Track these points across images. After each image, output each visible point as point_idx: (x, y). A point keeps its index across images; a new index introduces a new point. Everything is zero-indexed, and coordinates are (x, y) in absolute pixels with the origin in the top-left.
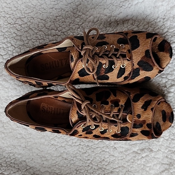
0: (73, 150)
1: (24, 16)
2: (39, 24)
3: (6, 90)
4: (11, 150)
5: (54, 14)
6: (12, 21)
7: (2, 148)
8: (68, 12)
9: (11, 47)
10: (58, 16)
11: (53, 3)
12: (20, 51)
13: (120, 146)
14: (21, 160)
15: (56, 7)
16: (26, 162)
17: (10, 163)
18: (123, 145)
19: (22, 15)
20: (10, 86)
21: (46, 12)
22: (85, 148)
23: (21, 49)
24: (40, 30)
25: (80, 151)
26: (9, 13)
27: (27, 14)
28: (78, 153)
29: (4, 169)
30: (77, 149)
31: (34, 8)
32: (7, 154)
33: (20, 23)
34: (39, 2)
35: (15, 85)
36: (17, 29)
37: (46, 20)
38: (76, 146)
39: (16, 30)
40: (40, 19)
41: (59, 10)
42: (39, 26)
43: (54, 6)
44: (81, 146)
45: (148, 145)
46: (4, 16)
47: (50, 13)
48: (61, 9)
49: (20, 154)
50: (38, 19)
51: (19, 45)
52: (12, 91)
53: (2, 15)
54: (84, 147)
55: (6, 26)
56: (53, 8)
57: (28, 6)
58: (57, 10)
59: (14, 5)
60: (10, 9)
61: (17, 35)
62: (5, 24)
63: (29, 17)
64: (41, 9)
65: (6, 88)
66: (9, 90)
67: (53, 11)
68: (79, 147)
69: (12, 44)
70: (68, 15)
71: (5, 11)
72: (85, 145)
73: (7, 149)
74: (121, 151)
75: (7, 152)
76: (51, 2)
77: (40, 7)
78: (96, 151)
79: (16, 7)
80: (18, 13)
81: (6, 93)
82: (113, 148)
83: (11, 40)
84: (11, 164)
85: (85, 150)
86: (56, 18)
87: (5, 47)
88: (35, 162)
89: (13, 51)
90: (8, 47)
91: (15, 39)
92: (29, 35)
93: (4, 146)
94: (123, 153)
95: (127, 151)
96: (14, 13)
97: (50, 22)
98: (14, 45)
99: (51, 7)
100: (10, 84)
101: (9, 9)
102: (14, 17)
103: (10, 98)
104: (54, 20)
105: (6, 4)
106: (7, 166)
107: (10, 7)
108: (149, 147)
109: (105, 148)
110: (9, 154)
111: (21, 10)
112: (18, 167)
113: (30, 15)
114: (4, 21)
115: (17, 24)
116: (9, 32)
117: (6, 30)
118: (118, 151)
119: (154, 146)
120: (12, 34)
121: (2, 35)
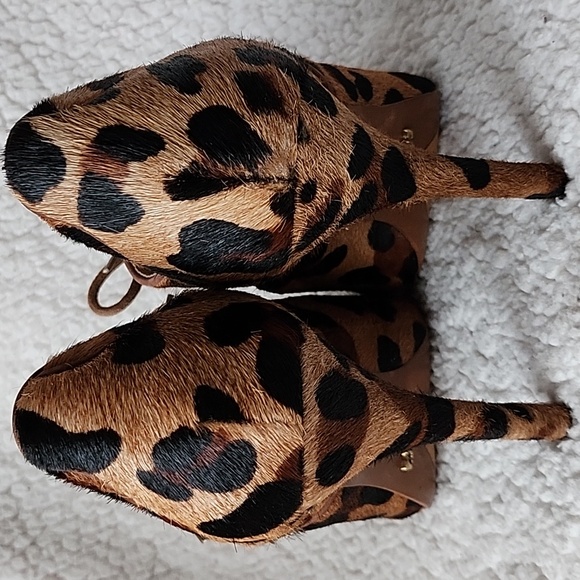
2: (206, 19)
6: (106, 16)
13: (447, 532)
14: (134, 536)
16: (154, 547)
17: (92, 542)
18: (455, 531)
29: (64, 562)
33: (134, 22)
36: (122, 47)
39: (117, 50)
45: (531, 548)
55: (82, 37)
84: (97, 548)
88: (186, 551)
94: (456, 570)
95: (466, 561)
106: (79, 551)
108: (534, 560)
112: (118, 563)
114: (78, 19)
115: (124, 25)
116: (93, 57)
117: (84, 49)
118: (441, 558)
119: (546, 556)
120: (104, 64)
121: (64, 69)
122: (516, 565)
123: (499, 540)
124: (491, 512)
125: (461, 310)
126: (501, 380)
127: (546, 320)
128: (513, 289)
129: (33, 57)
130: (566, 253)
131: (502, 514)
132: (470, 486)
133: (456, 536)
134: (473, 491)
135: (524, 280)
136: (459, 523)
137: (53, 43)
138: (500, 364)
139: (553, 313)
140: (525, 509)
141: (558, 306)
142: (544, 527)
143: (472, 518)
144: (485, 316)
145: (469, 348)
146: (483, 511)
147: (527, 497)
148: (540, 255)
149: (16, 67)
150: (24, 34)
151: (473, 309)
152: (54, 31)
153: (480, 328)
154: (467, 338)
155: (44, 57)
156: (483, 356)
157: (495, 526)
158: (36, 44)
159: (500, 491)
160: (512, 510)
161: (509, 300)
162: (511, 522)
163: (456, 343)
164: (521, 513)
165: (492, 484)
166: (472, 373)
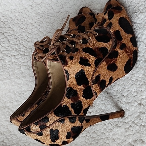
0: (81, 141)
1: (35, 21)
2: (48, 26)
3: (19, 85)
4: (26, 140)
5: (60, 17)
6: (24, 26)
7: (19, 138)
8: (72, 13)
9: (23, 48)
10: (64, 18)
11: (58, 7)
12: (30, 51)
13: (117, 137)
15: (62, 10)
18: (119, 136)
19: (33, 21)
20: (22, 83)
21: (53, 16)
22: (91, 139)
23: (32, 49)
24: (48, 31)
25: (86, 142)
26: (21, 21)
27: (37, 19)
28: (85, 144)
30: (84, 140)
31: (43, 14)
32: (23, 144)
33: (31, 27)
34: (47, 9)
35: (26, 81)
37: (54, 23)
38: (83, 137)
39: (27, 33)
40: (48, 22)
41: (65, 13)
42: (48, 28)
43: (60, 10)
44: (87, 137)
45: (140, 136)
46: (17, 23)
47: (57, 16)
48: (66, 12)
49: (34, 144)
50: (46, 22)
51: (30, 46)
52: (24, 87)
53: (16, 23)
54: (89, 138)
55: (19, 31)
56: (59, 12)
57: (37, 13)
58: (63, 13)
59: (26, 13)
60: (23, 17)
61: (29, 38)
62: (18, 29)
63: (38, 22)
64: (49, 14)
65: (19, 84)
66: (22, 86)
67: (59, 15)
68: (86, 138)
69: (24, 45)
70: (72, 16)
71: (18, 19)
72: (91, 136)
73: (23, 139)
74: (119, 143)
75: (23, 141)
76: (57, 6)
77: (48, 13)
78: (99, 142)
79: (27, 15)
80: (30, 20)
81: (19, 88)
82: (112, 139)
83: (23, 41)
85: (90, 141)
86: (62, 20)
87: (17, 48)
89: (24, 51)
90: (20, 48)
91: (26, 41)
92: (39, 37)
93: (20, 136)
94: (120, 145)
95: (123, 142)
96: (26, 19)
97: (58, 24)
98: (26, 46)
99: (58, 11)
100: (22, 81)
101: (21, 17)
102: (25, 23)
103: (23, 92)
104: (61, 22)
105: (19, 13)
107: (22, 15)
108: (141, 138)
109: (106, 139)
110: (24, 143)
111: (32, 16)
113: (40, 20)
114: (17, 27)
115: (29, 28)
116: (21, 35)
117: (19, 34)
118: (116, 143)
119: (144, 136)
120: (24, 37)
121: (15, 38)
122: (136, 140)
123: (131, 135)
124: (129, 130)
125: (117, 87)
126: (129, 100)
127: (140, 86)
128: (131, 80)
129: (7, 36)
130: (143, 71)
131: (132, 129)
132: (123, 125)
133: (120, 137)
134: (124, 126)
135: (133, 78)
136: (120, 134)
137: (12, 33)
138: (129, 97)
139: (142, 84)
140: (138, 127)
141: (143, 82)
142: (143, 130)
143: (124, 132)
144: (123, 87)
145: (120, 95)
146: (127, 130)
147: (138, 125)
148: (137, 72)
149: (3, 38)
150: (5, 31)
151: (120, 86)
152: (12, 30)
153: (122, 90)
154: (119, 92)
155: (10, 36)
156: (124, 96)
157: (130, 133)
158: (7, 33)
159: (131, 125)
160: (134, 128)
161: (130, 83)
162: (134, 131)
163: (116, 94)
164: (137, 128)
165: (129, 123)
166: (121, 100)
